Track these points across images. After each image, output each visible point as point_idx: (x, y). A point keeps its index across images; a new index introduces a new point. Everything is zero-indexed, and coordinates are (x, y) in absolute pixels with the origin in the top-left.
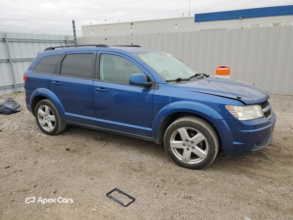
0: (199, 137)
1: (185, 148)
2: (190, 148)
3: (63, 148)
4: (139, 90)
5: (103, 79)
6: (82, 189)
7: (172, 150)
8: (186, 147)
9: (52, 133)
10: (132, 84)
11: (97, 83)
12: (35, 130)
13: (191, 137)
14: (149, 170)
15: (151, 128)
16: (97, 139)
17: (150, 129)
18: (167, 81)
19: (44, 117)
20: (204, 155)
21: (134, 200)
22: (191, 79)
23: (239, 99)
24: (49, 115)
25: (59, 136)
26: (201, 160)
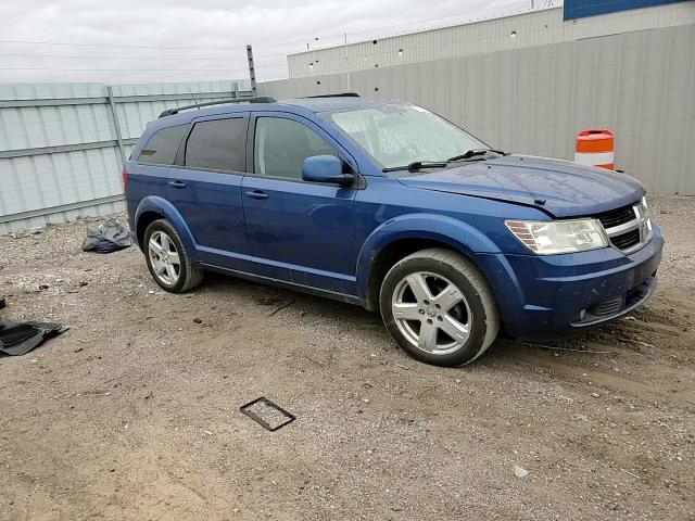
0: (451, 293)
1: (423, 319)
2: (435, 320)
3: (190, 318)
4: (330, 191)
5: (263, 172)
6: (200, 394)
7: (398, 323)
8: (426, 317)
9: (176, 289)
10: (308, 179)
11: (250, 182)
12: (146, 283)
13: (435, 293)
14: (346, 364)
15: (353, 275)
16: (262, 302)
17: (353, 279)
18: (385, 171)
19: (160, 255)
20: (463, 334)
21: (293, 418)
22: (449, 165)
23: (539, 205)
24: (169, 252)
25: (188, 295)
26: (459, 346)
